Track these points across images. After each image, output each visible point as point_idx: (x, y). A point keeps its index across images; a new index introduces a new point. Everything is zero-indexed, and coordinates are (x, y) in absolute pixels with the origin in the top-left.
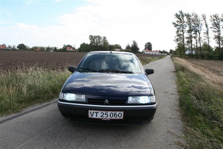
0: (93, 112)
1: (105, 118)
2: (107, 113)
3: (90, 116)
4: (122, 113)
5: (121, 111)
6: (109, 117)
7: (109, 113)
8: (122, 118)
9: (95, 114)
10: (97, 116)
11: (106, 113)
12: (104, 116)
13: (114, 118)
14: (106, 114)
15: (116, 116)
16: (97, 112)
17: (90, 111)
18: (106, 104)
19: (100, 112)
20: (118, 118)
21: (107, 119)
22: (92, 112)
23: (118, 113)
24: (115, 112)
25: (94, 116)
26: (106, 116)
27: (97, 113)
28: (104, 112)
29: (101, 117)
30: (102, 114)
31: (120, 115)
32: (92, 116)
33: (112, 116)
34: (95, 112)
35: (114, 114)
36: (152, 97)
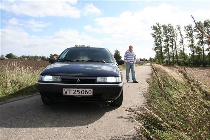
0: (67, 90)
1: (77, 95)
2: (79, 90)
3: (64, 93)
4: (92, 90)
5: (91, 89)
6: (80, 94)
7: (81, 90)
8: (92, 94)
9: (68, 91)
10: (70, 93)
11: (78, 90)
12: (76, 93)
13: (85, 94)
14: (78, 91)
15: (86, 93)
16: (70, 89)
17: (64, 89)
18: (78, 83)
19: (73, 90)
20: (88, 94)
21: (79, 95)
22: (66, 89)
23: (88, 90)
24: (86, 90)
25: (68, 94)
26: (78, 93)
27: (70, 90)
28: (77, 90)
29: (74, 94)
30: (75, 91)
31: (90, 92)
32: (66, 93)
33: (83, 93)
34: (69, 90)
35: (85, 91)
36: (118, 77)
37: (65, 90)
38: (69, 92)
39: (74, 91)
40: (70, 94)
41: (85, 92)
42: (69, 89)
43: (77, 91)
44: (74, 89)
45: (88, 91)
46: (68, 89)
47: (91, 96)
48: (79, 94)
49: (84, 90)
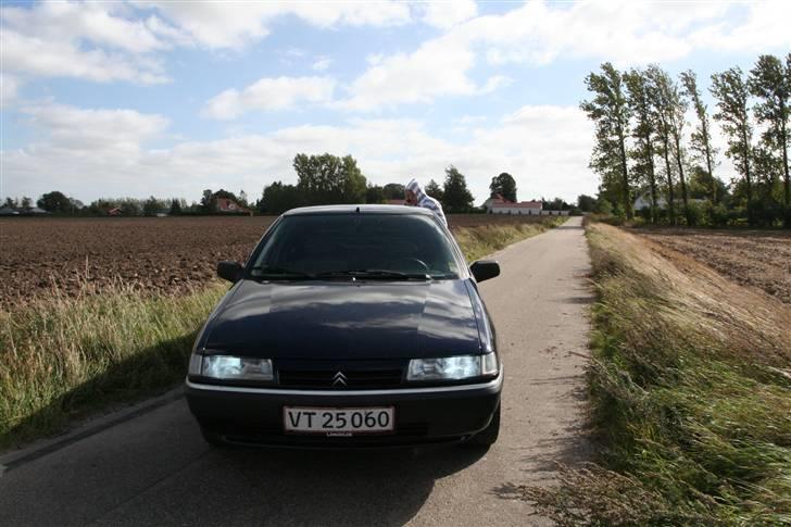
0: (299, 414)
1: (337, 430)
2: (343, 414)
3: (289, 425)
4: (390, 412)
5: (388, 406)
6: (349, 427)
7: (348, 413)
8: (390, 427)
9: (304, 419)
10: (310, 426)
11: (338, 415)
12: (334, 423)
13: (364, 428)
14: (340, 416)
15: (370, 422)
16: (310, 411)
17: (287, 410)
19: (319, 412)
20: (377, 427)
21: (342, 432)
22: (295, 411)
23: (376, 412)
24: (368, 411)
25: (303, 426)
26: (341, 422)
27: (309, 414)
28: (334, 412)
29: (325, 426)
30: (328, 417)
31: (382, 420)
32: (296, 425)
33: (357, 422)
34: (305, 414)
35: (364, 417)
36: (484, 357)
37: (290, 413)
38: (306, 421)
39: (324, 415)
40: (310, 429)
41: (367, 419)
42: (306, 411)
43: (334, 415)
44: (325, 411)
45: (376, 417)
46: (302, 411)
47: (388, 431)
48: (344, 429)
49: (363, 412)
